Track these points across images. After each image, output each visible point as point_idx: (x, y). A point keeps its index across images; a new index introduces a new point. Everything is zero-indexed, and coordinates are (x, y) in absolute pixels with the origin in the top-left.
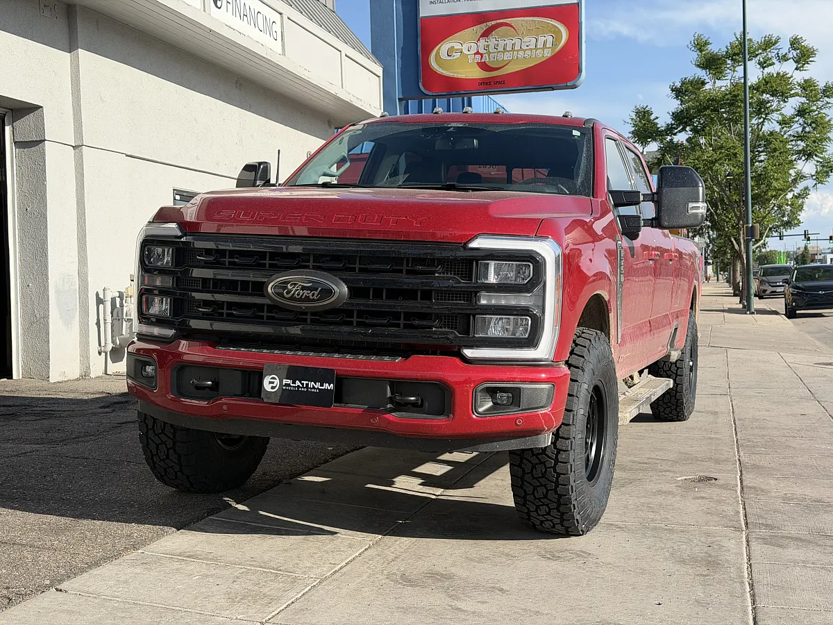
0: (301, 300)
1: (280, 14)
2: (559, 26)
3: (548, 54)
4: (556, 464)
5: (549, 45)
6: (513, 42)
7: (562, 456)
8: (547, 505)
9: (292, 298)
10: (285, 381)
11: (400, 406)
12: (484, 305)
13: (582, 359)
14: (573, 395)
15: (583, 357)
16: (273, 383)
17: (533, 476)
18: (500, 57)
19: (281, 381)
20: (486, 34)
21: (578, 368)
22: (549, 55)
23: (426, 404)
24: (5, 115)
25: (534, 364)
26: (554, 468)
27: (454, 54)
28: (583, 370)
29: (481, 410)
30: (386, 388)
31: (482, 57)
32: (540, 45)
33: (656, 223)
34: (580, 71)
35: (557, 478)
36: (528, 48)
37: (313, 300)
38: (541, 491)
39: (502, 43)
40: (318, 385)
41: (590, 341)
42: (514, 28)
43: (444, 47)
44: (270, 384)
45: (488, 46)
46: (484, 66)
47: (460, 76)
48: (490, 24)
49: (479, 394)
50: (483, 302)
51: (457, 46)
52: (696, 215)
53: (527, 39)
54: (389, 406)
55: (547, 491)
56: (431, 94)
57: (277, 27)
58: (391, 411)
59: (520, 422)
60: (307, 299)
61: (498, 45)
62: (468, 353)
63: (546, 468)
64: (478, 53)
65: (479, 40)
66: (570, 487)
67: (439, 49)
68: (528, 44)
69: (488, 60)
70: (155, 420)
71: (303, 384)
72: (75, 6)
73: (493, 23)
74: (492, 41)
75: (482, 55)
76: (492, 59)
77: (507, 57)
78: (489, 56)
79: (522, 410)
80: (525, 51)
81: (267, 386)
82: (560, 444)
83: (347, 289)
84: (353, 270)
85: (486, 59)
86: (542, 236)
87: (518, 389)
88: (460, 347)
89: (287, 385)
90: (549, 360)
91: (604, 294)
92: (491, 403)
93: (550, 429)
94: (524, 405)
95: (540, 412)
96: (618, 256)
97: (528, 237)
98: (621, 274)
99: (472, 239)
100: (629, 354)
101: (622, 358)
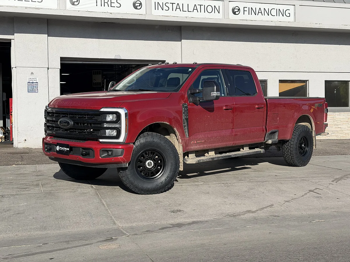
0: (64, 126)
9: (62, 125)
10: (61, 148)
12: (105, 127)
16: (58, 148)
25: (119, 144)
29: (102, 156)
30: (81, 150)
33: (202, 99)
37: (66, 126)
40: (66, 149)
49: (101, 152)
50: (105, 126)
52: (214, 96)
59: (113, 159)
62: (101, 140)
71: (63, 148)
83: (73, 123)
86: (121, 108)
87: (112, 150)
88: (98, 138)
89: (61, 149)
90: (124, 142)
91: (164, 122)
92: (107, 154)
93: (124, 162)
94: (114, 155)
95: (119, 157)
96: (183, 110)
97: (117, 108)
98: (185, 116)
99: (101, 108)
100: (204, 141)
101: (194, 142)
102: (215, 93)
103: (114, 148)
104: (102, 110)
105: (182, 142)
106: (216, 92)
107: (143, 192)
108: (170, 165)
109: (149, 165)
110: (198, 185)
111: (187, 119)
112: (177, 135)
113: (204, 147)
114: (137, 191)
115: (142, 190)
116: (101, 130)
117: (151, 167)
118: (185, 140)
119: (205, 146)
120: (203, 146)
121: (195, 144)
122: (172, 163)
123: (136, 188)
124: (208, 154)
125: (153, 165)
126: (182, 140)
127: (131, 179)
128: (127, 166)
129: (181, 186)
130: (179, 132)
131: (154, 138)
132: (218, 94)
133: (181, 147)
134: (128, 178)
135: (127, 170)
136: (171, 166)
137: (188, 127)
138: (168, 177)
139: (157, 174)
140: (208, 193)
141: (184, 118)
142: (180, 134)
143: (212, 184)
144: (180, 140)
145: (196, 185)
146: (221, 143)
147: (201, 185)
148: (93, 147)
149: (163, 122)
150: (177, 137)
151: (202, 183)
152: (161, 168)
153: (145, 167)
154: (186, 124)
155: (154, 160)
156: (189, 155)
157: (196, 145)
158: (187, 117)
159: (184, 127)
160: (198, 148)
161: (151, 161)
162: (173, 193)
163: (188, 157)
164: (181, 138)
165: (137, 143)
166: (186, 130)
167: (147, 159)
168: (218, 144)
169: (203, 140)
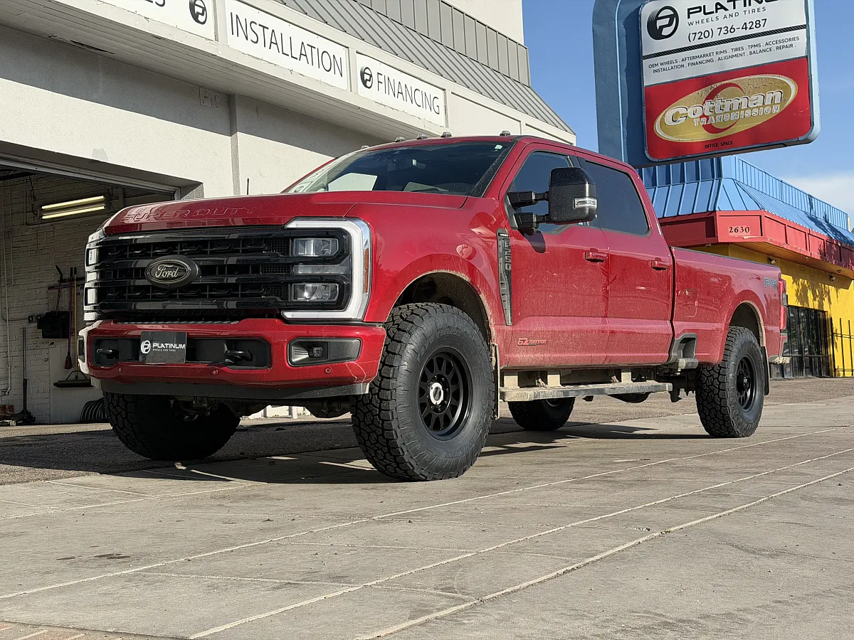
0: (166, 279)
1: (444, 90)
2: (786, 81)
3: (776, 110)
4: (380, 412)
5: (777, 100)
6: (740, 101)
7: (384, 404)
8: (381, 449)
9: (161, 279)
10: (155, 345)
11: (237, 361)
12: (301, 275)
13: (411, 324)
14: (395, 354)
15: (412, 323)
16: (146, 346)
17: (365, 423)
18: (727, 117)
19: (152, 345)
20: (711, 97)
21: (405, 331)
22: (778, 111)
23: (254, 359)
24: (175, 192)
25: (346, 322)
26: (379, 415)
27: (679, 119)
28: (410, 334)
29: (294, 360)
30: (224, 346)
31: (708, 120)
32: (768, 102)
33: (547, 219)
34: (812, 124)
35: (382, 424)
36: (755, 106)
37: (174, 278)
38: (374, 436)
39: (727, 104)
40: (175, 346)
41: (427, 310)
42: (739, 87)
43: (669, 113)
44: (144, 347)
45: (714, 108)
46: (709, 128)
47: (685, 140)
48: (714, 86)
49: (292, 347)
50: (301, 272)
51: (682, 111)
52: (583, 209)
53: (753, 97)
54: (227, 360)
55: (378, 436)
56: (657, 160)
57: (440, 102)
58: (229, 364)
59: (328, 371)
60: (170, 278)
61: (724, 106)
62: (288, 315)
63: (373, 416)
64: (703, 116)
65: (704, 103)
66: (394, 432)
67: (665, 114)
68: (755, 102)
69: (714, 121)
70: (113, 394)
71: (165, 346)
72: (234, 95)
73: (718, 84)
74: (717, 103)
75: (707, 117)
76: (718, 121)
77: (733, 117)
78: (715, 118)
79: (330, 361)
80: (752, 109)
81: (143, 350)
82: (384, 394)
83: (197, 269)
84: (206, 253)
85: (712, 121)
86: (351, 217)
87: (327, 342)
88: (280, 310)
89: (156, 347)
90: (359, 320)
91: (458, 274)
93: (360, 378)
94: (331, 356)
95: (347, 362)
96: (500, 246)
97: (339, 218)
98: (505, 263)
99: (290, 221)
100: (544, 341)
101: (524, 341)
102: (587, 199)
103: (331, 337)
104: (293, 225)
105: (497, 336)
106: (589, 197)
111: (508, 273)
116: (291, 283)
118: (503, 331)
119: (547, 355)
120: (543, 355)
121: (524, 348)
126: (498, 332)
128: (367, 392)
130: (491, 308)
137: (510, 297)
141: (500, 268)
144: (494, 330)
146: (580, 352)
148: (267, 333)
149: (453, 273)
154: (506, 287)
157: (527, 353)
158: (508, 267)
159: (503, 295)
160: (530, 361)
164: (495, 326)
166: (507, 305)
168: (574, 355)
169: (543, 339)
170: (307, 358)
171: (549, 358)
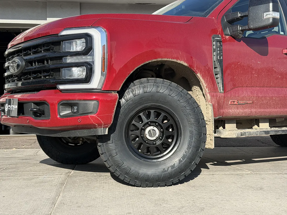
10: (9, 106)
12: (68, 63)
16: (7, 107)
25: (90, 91)
29: (61, 114)
40: (14, 107)
50: (68, 61)
52: (269, 19)
59: (79, 120)
79: (80, 114)
81: (6, 109)
83: (24, 64)
86: (95, 27)
87: (78, 103)
88: (57, 84)
89: (9, 108)
90: (99, 89)
91: (179, 61)
92: (71, 111)
93: (100, 125)
94: (81, 112)
95: (90, 115)
96: (214, 45)
97: (89, 27)
98: (218, 55)
99: (62, 31)
100: (251, 102)
101: (234, 102)
103: (80, 100)
104: (64, 33)
105: (211, 99)
106: (272, 11)
107: (138, 183)
108: (188, 134)
109: (150, 135)
110: (242, 175)
111: (220, 61)
112: (203, 87)
113: (251, 112)
114: (127, 180)
115: (137, 178)
116: (62, 68)
117: (154, 138)
118: (217, 96)
119: (254, 110)
120: (250, 110)
121: (235, 106)
122: (191, 132)
123: (127, 173)
124: (259, 126)
125: (157, 135)
126: (212, 96)
127: (118, 158)
128: (107, 133)
129: (211, 176)
130: (206, 82)
131: (158, 87)
132: (277, 15)
133: (210, 109)
134: (111, 155)
135: (109, 142)
136: (191, 137)
137: (222, 75)
138: (184, 157)
139: (165, 151)
140: (261, 189)
141: (215, 58)
142: (208, 85)
143: (266, 174)
144: (208, 95)
145: (237, 175)
146: (280, 108)
147: (247, 174)
150: (202, 92)
151: (249, 172)
152: (172, 141)
153: (143, 138)
154: (218, 69)
155: (159, 126)
156: (227, 125)
157: (237, 108)
158: (220, 57)
159: (216, 75)
160: (241, 114)
161: (155, 129)
162: (194, 186)
163: (224, 128)
164: (210, 93)
165: (129, 95)
166: (219, 80)
167: (148, 123)
168: (276, 110)
169: (250, 100)
170: (71, 113)
171: (256, 112)
